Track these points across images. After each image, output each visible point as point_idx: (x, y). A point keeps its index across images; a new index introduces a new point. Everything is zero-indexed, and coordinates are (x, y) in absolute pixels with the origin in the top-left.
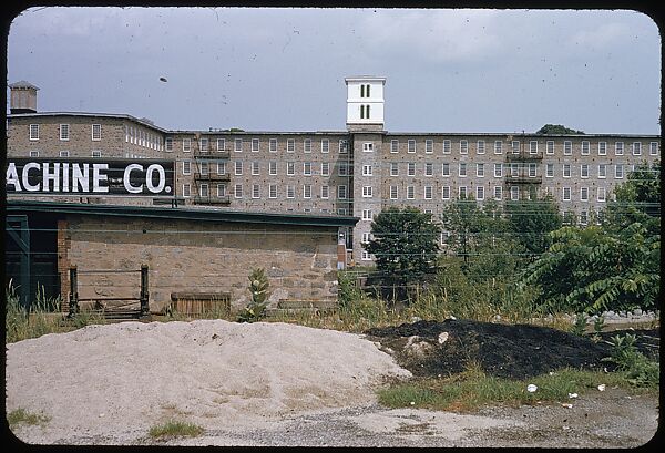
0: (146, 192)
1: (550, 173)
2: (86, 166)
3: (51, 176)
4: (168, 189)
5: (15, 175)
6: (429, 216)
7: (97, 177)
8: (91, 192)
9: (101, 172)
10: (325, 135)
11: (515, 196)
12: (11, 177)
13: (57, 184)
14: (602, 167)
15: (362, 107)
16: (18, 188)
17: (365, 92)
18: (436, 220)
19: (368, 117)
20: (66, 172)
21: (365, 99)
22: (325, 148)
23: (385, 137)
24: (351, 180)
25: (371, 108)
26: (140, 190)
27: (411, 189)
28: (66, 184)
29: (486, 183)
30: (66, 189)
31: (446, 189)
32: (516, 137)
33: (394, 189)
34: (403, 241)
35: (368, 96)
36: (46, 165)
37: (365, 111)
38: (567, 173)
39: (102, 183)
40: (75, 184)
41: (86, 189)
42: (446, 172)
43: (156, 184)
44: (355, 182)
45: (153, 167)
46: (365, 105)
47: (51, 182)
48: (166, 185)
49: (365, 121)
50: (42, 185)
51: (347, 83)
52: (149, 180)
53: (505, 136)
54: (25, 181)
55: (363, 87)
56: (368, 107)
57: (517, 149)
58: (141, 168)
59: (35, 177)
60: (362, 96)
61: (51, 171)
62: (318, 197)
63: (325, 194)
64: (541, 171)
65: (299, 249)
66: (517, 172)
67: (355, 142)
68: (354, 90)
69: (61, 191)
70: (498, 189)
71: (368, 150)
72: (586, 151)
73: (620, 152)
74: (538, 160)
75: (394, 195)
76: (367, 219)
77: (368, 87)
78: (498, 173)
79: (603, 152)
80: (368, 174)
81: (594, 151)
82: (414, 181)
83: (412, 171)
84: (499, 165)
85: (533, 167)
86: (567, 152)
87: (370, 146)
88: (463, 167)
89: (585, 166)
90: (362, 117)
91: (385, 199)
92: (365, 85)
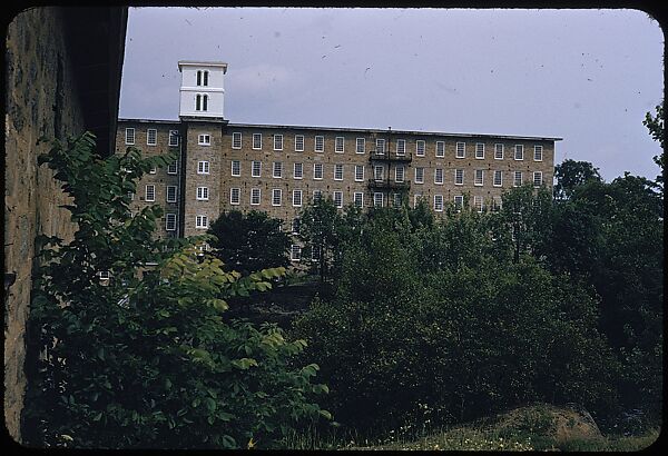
1: (419, 178)
6: (278, 222)
10: (152, 124)
11: (380, 201)
14: (479, 172)
15: (199, 97)
17: (202, 79)
18: (288, 228)
19: (205, 109)
21: (202, 87)
22: (152, 141)
23: (223, 127)
24: (183, 180)
25: (209, 97)
27: (256, 192)
29: (348, 187)
31: (297, 194)
32: (382, 134)
33: (235, 192)
34: (247, 252)
35: (206, 84)
37: (202, 102)
38: (439, 179)
44: (189, 182)
46: (202, 94)
49: (202, 114)
51: (181, 69)
53: (367, 133)
55: (199, 73)
57: (382, 149)
60: (199, 84)
62: (142, 199)
63: (150, 197)
64: (409, 175)
66: (381, 176)
67: (190, 132)
68: (190, 76)
70: (358, 196)
71: (204, 144)
72: (462, 154)
73: (499, 155)
74: (406, 162)
75: (235, 200)
76: (202, 227)
77: (206, 73)
78: (359, 176)
79: (481, 155)
80: (204, 172)
81: (471, 154)
82: (260, 183)
83: (257, 172)
84: (360, 167)
85: (400, 171)
86: (440, 154)
87: (207, 138)
88: (318, 168)
89: (459, 172)
90: (198, 109)
91: (223, 203)
92: (203, 71)
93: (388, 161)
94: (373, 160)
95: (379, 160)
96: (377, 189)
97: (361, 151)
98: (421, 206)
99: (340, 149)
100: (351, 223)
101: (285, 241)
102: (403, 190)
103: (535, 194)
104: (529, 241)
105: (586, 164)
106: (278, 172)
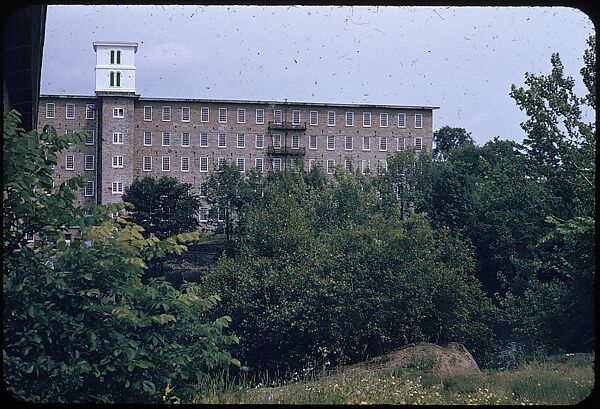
1: (313, 144)
6: (186, 187)
10: (70, 99)
11: (279, 165)
14: (367, 139)
15: (112, 74)
17: (115, 57)
18: (196, 192)
19: (118, 85)
21: (115, 65)
22: (70, 114)
23: (136, 101)
24: (100, 150)
25: (122, 74)
27: (166, 160)
29: (249, 154)
31: (204, 161)
32: (279, 105)
33: (148, 160)
34: (159, 215)
35: (118, 62)
37: (116, 78)
38: (331, 145)
42: (204, 142)
44: (105, 151)
46: (115, 71)
49: (115, 89)
51: (95, 48)
53: (266, 105)
55: (112, 52)
60: (112, 62)
62: (62, 167)
63: (70, 165)
64: (304, 142)
66: (279, 144)
67: (104, 106)
68: (104, 55)
70: (259, 161)
71: (118, 117)
72: (350, 122)
73: (384, 123)
74: (301, 131)
75: (148, 166)
76: (118, 192)
77: (119, 53)
78: (260, 143)
79: (367, 123)
80: (118, 143)
81: (358, 122)
82: (170, 151)
83: (167, 141)
84: (260, 136)
85: (296, 139)
86: (331, 123)
87: (121, 111)
88: (222, 137)
89: (349, 138)
90: (112, 85)
91: (137, 171)
92: (116, 51)
93: (286, 130)
94: (272, 130)
95: (277, 129)
96: (276, 155)
97: (261, 121)
98: (315, 170)
99: (242, 119)
100: (253, 186)
101: (194, 204)
102: (299, 155)
103: (417, 157)
104: (411, 199)
105: (460, 130)
106: (186, 142)
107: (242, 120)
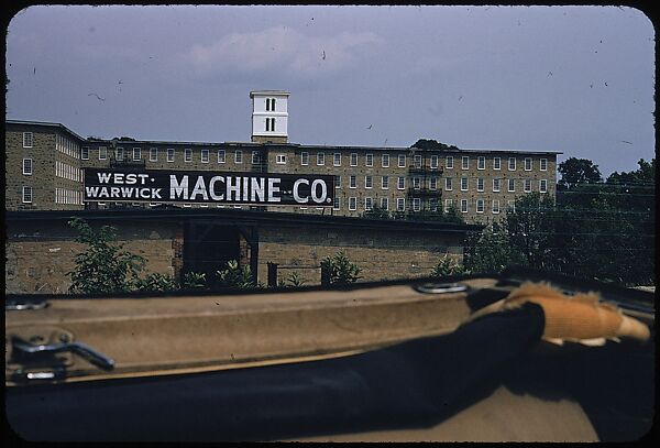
0: (311, 203)
1: (449, 185)
2: (262, 180)
3: (234, 188)
4: (329, 200)
5: (203, 186)
7: (271, 189)
8: (266, 202)
9: (275, 185)
10: (237, 146)
11: (418, 204)
12: (200, 188)
13: (238, 194)
14: (496, 181)
15: (268, 120)
16: (206, 198)
17: (270, 105)
19: (273, 130)
20: (246, 184)
21: (271, 112)
22: (239, 159)
23: (297, 149)
25: (276, 121)
26: (306, 200)
28: (246, 195)
29: (392, 194)
30: (246, 199)
31: (353, 201)
32: (419, 152)
35: (273, 109)
36: (229, 178)
37: (271, 124)
38: (464, 186)
39: (275, 194)
40: (253, 195)
41: (262, 200)
42: (353, 184)
43: (319, 195)
45: (316, 182)
46: (270, 118)
47: (234, 193)
48: (327, 197)
49: (272, 134)
50: (225, 195)
51: (252, 96)
52: (314, 193)
53: (407, 151)
54: (211, 191)
55: (268, 100)
56: (273, 120)
57: (419, 163)
58: (307, 182)
59: (220, 188)
60: (268, 109)
61: (234, 184)
64: (441, 184)
65: (433, 250)
66: (419, 185)
67: (269, 154)
68: (260, 103)
69: (242, 201)
70: (401, 201)
71: (281, 162)
72: (481, 167)
73: (512, 168)
74: (439, 173)
77: (273, 101)
78: (402, 185)
79: (497, 167)
81: (489, 166)
84: (402, 180)
85: (433, 181)
86: (465, 167)
87: (283, 158)
88: (369, 179)
89: (481, 181)
90: (267, 129)
92: (271, 99)
93: (424, 173)
94: (412, 172)
95: (416, 172)
96: (416, 196)
97: (403, 165)
99: (386, 163)
102: (437, 196)
105: (586, 162)
106: (337, 184)
107: (386, 165)
